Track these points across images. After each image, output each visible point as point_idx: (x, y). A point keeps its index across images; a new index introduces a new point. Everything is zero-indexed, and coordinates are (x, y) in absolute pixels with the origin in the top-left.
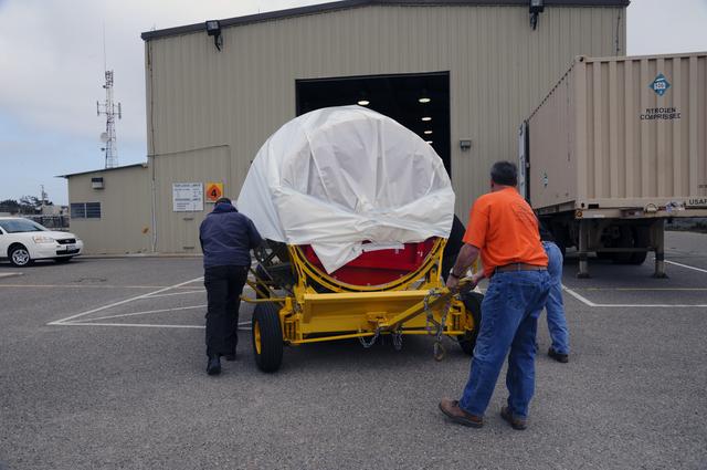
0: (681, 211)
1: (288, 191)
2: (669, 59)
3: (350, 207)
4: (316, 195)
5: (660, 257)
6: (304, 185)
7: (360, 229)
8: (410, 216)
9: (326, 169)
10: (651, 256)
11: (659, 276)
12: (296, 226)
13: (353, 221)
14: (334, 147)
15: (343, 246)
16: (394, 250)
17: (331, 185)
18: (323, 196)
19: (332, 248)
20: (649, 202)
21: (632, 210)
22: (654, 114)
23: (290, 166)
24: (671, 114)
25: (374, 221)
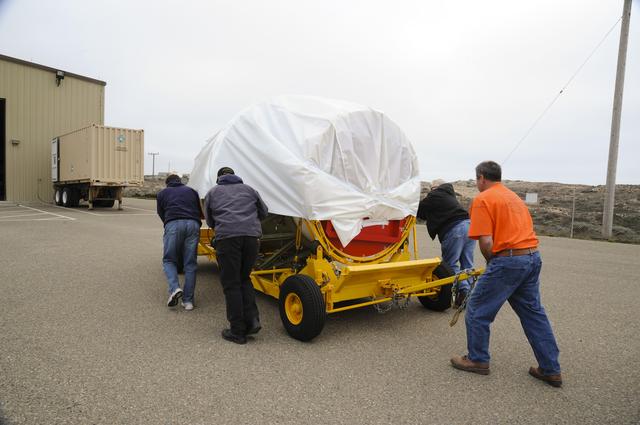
0: (127, 184)
1: (314, 169)
2: (124, 130)
3: (361, 188)
4: (337, 175)
5: (120, 202)
6: (328, 166)
7: (368, 207)
8: (400, 199)
9: (347, 152)
10: (116, 202)
11: (120, 209)
12: (321, 202)
13: (363, 200)
14: (353, 134)
15: (355, 222)
16: (381, 226)
17: (349, 167)
18: (341, 176)
19: (347, 224)
20: (117, 181)
21: (112, 183)
22: (119, 149)
23: (317, 146)
24: (125, 150)
25: (376, 201)
